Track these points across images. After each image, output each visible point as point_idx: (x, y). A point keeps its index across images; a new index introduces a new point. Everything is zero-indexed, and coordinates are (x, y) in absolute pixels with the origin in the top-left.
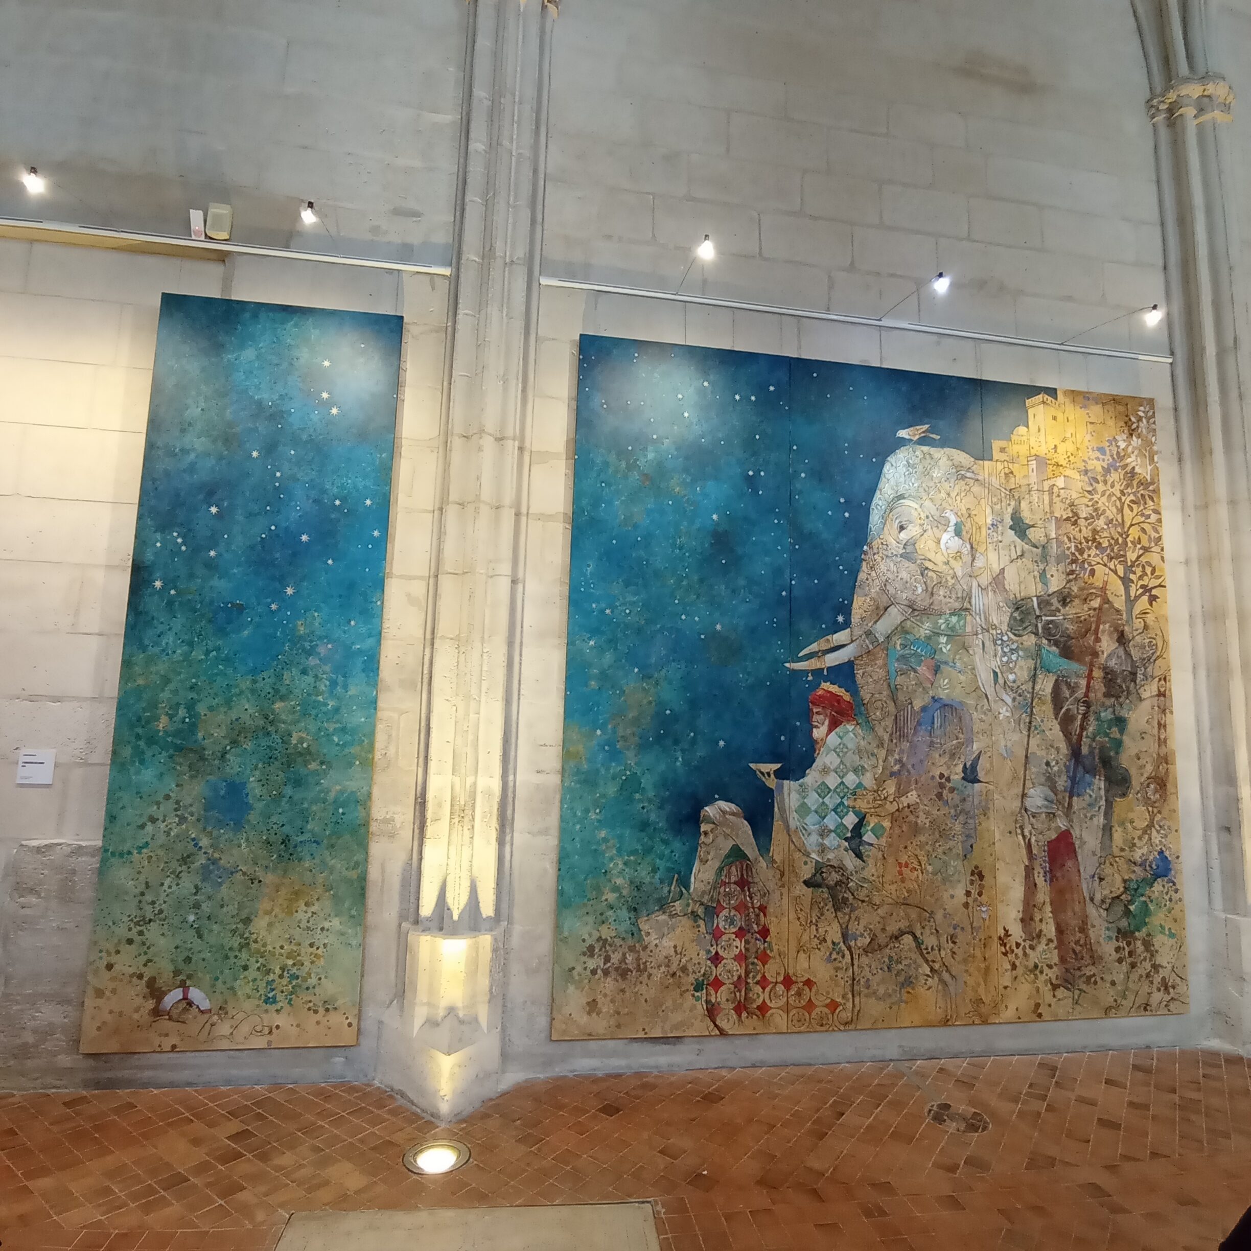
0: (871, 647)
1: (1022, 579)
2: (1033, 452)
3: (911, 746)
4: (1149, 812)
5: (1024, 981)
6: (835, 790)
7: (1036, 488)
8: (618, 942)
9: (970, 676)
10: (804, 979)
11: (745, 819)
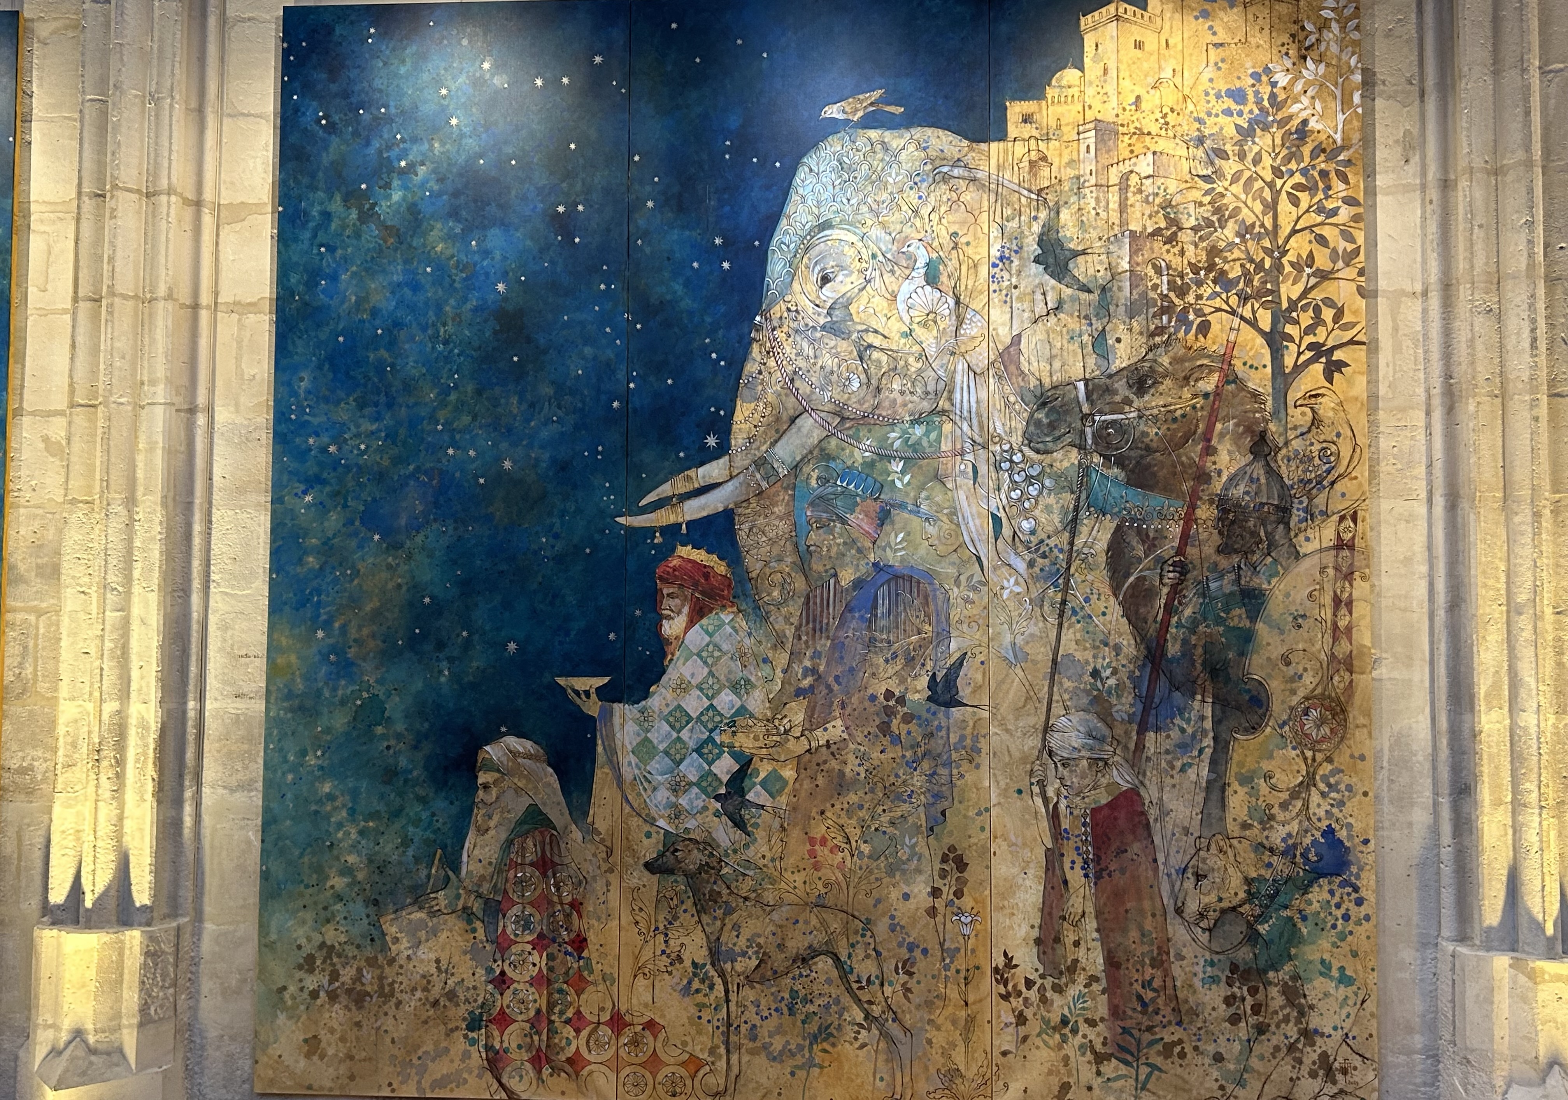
0: (764, 485)
1: (1054, 352)
2: (1090, 115)
3: (833, 647)
4: (1305, 759)
5: (1041, 1044)
6: (698, 718)
7: (1093, 181)
8: (351, 951)
9: (946, 525)
10: (646, 1019)
11: (550, 765)
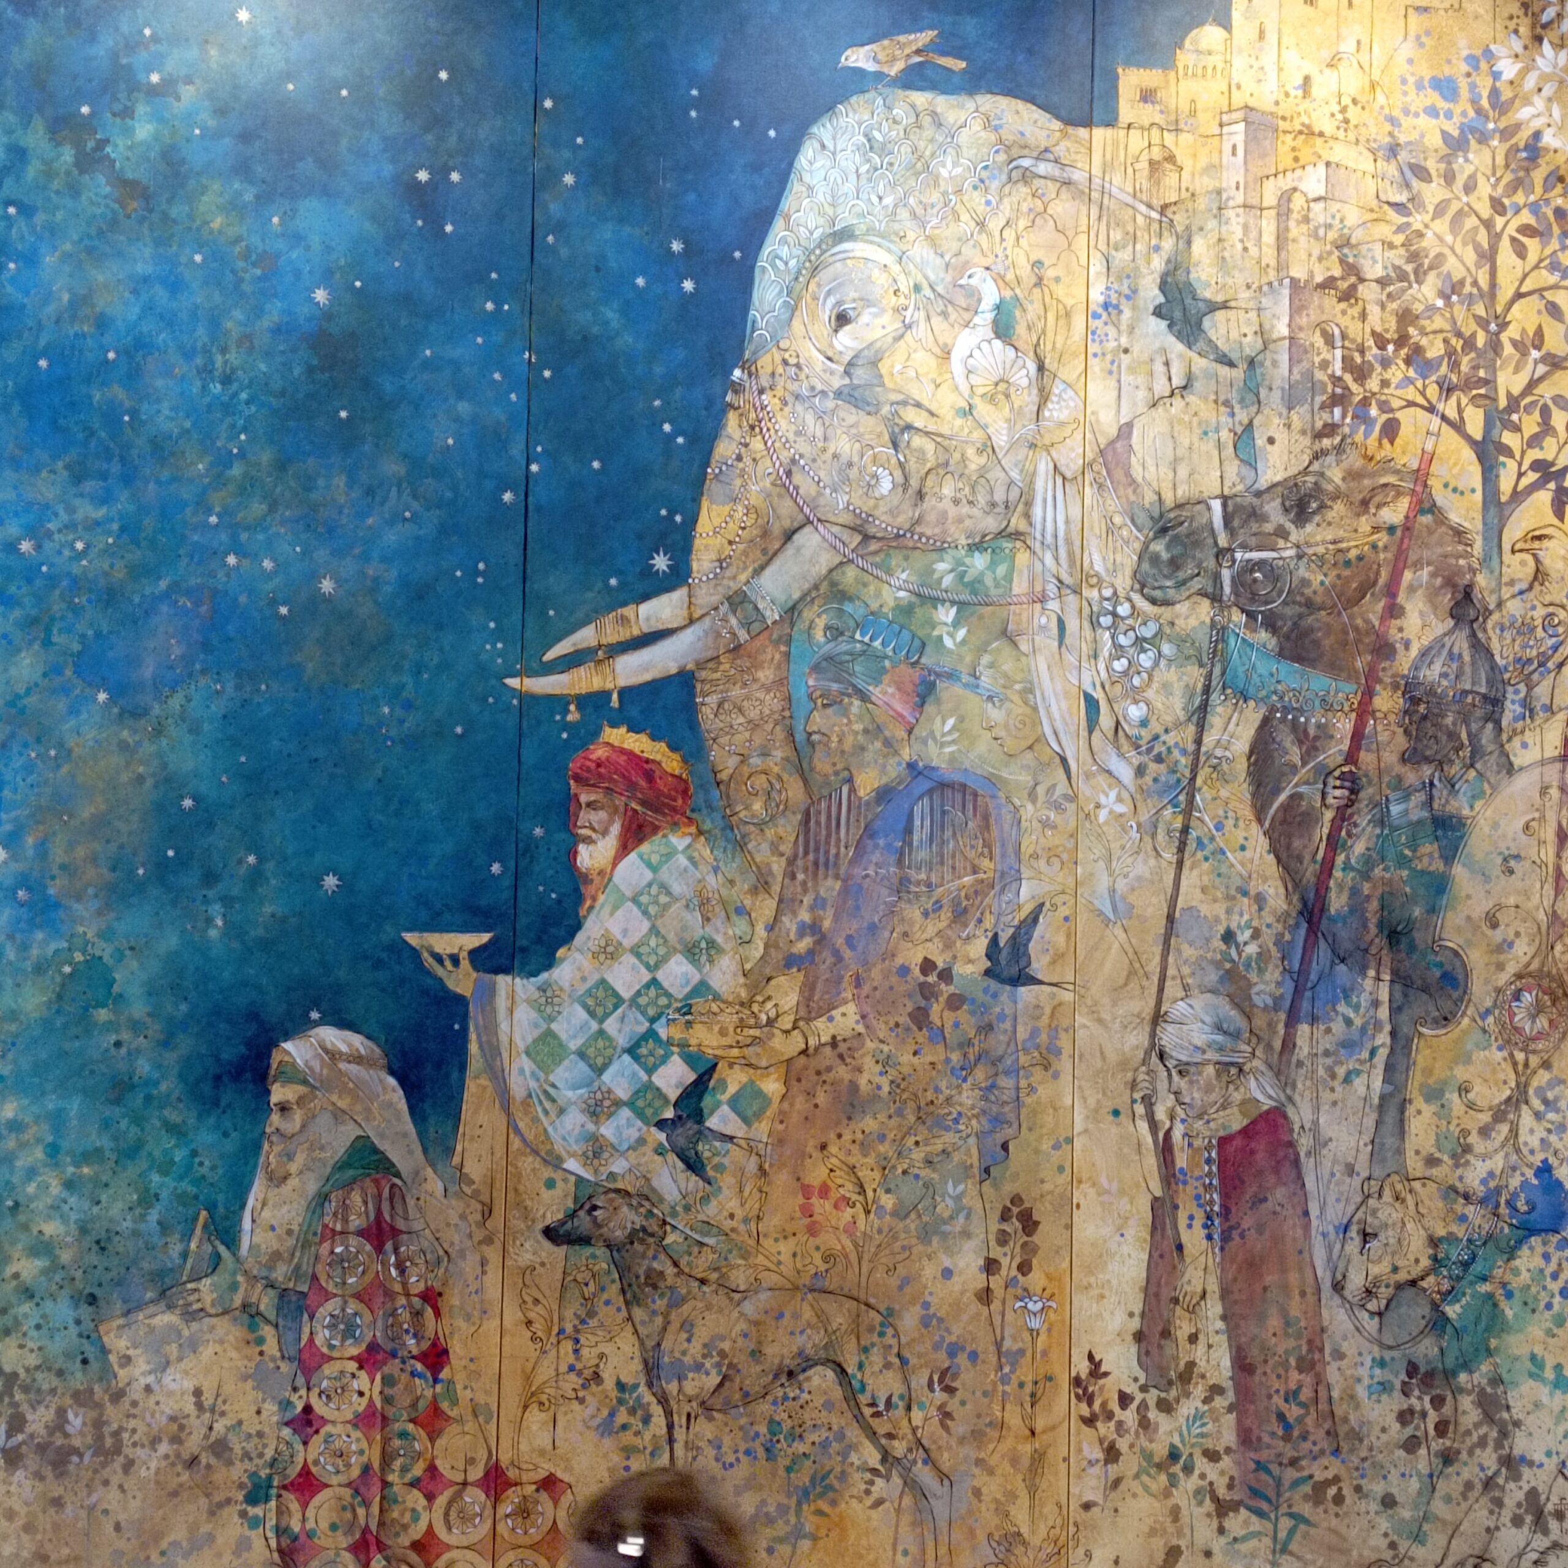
0: (743, 636)
1: (1180, 452)
2: (1238, 99)
3: (845, 891)
4: (1515, 1064)
5: (1140, 1490)
6: (633, 1002)
7: (1240, 198)
8: (46, 1380)
9: (1019, 709)
10: (542, 1474)
11: (392, 1072)
